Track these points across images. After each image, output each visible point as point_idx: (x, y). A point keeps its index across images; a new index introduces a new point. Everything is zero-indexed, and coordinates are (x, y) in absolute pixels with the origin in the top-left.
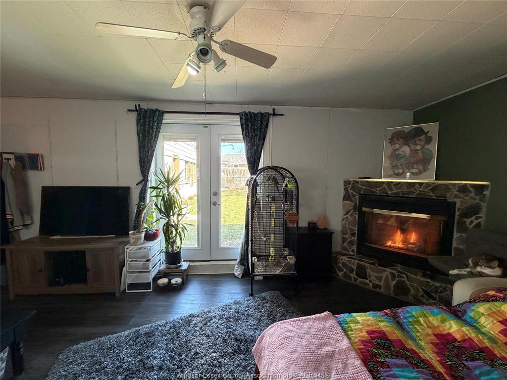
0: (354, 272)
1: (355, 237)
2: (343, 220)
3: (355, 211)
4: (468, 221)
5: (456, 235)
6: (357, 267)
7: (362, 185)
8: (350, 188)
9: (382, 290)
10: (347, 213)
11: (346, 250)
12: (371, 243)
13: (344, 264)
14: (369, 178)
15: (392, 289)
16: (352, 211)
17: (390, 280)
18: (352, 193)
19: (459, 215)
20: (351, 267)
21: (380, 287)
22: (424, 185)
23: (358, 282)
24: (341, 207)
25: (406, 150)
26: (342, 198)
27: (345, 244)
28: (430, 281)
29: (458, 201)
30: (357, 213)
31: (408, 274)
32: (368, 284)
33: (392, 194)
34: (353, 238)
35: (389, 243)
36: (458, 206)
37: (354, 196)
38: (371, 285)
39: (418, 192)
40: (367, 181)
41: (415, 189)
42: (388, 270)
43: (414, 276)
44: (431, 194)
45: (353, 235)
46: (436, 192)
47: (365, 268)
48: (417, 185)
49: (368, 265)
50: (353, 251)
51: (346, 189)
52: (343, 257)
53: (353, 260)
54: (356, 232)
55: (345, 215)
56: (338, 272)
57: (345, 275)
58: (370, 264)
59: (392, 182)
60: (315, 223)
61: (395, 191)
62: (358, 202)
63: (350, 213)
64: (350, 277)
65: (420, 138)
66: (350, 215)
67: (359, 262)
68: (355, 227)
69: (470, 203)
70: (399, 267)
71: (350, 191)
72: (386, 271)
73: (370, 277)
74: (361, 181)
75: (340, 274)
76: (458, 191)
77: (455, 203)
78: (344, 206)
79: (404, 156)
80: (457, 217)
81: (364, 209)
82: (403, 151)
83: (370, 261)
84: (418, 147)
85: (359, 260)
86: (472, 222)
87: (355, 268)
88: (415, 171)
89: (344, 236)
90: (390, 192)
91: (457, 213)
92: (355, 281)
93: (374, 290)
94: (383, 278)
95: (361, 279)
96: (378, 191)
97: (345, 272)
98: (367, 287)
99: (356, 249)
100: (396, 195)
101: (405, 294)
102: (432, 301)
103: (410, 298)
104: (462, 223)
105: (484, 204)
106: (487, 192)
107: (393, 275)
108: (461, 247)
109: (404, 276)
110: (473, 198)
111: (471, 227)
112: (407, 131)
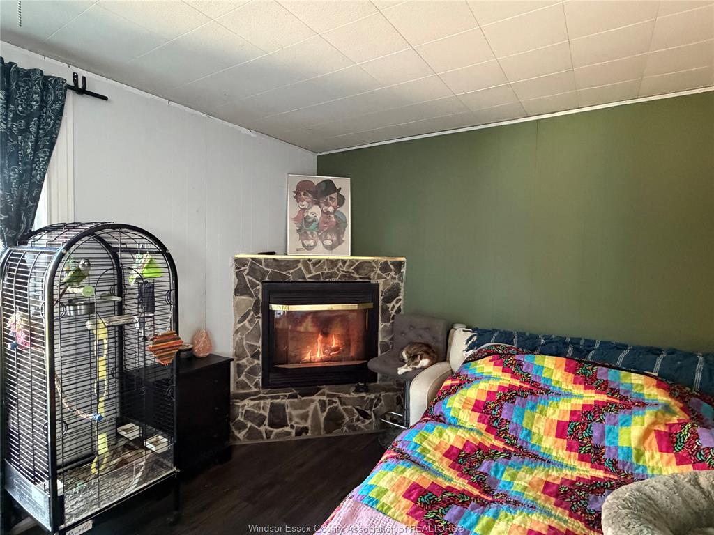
0: (266, 422)
1: (258, 359)
2: (237, 332)
3: (256, 313)
4: (390, 305)
5: (381, 326)
6: (271, 412)
7: (267, 266)
8: (247, 271)
9: (309, 434)
10: (244, 318)
11: (245, 386)
12: (287, 364)
13: (248, 415)
14: (273, 253)
15: (322, 426)
16: (252, 313)
17: (320, 412)
18: (249, 280)
19: (383, 300)
20: (261, 415)
22: (348, 263)
23: (272, 437)
24: (233, 308)
26: (233, 291)
27: (242, 377)
29: (381, 282)
30: (260, 315)
31: (341, 395)
32: (289, 434)
33: (310, 278)
34: (256, 362)
36: (381, 288)
37: (253, 285)
38: (293, 432)
39: (342, 273)
40: (274, 259)
41: (338, 269)
42: (316, 398)
43: (347, 396)
44: (356, 275)
45: (255, 356)
46: (360, 272)
47: (282, 407)
48: (340, 264)
49: (286, 401)
50: (256, 385)
51: (239, 275)
52: (246, 402)
53: (262, 402)
54: (261, 350)
55: (239, 322)
56: (236, 433)
57: (253, 434)
58: (290, 397)
59: (310, 260)
60: (191, 349)
61: (314, 274)
62: (260, 296)
63: (249, 317)
64: (260, 433)
65: (332, 196)
66: (249, 321)
67: (272, 401)
68: (258, 342)
69: (391, 283)
70: (326, 389)
71: (246, 277)
72: (313, 401)
73: (291, 420)
74: (266, 260)
75: (241, 435)
76: (380, 270)
77: (378, 285)
78: (237, 306)
79: (314, 221)
80: (381, 303)
81: (274, 307)
83: (288, 394)
84: (331, 209)
85: (273, 398)
86: (394, 307)
87: (267, 414)
88: (329, 243)
89: (240, 362)
90: (307, 276)
91: (381, 298)
92: (268, 438)
93: (298, 438)
94: (310, 414)
95: (280, 430)
96: (291, 275)
97: (251, 427)
98: (287, 438)
99: (260, 380)
100: (316, 280)
101: (339, 426)
102: (368, 422)
103: (345, 428)
104: (385, 310)
105: (402, 284)
106: (404, 270)
107: (323, 404)
108: (386, 340)
109: (336, 400)
110: (394, 278)
111: (393, 313)
112: (316, 184)
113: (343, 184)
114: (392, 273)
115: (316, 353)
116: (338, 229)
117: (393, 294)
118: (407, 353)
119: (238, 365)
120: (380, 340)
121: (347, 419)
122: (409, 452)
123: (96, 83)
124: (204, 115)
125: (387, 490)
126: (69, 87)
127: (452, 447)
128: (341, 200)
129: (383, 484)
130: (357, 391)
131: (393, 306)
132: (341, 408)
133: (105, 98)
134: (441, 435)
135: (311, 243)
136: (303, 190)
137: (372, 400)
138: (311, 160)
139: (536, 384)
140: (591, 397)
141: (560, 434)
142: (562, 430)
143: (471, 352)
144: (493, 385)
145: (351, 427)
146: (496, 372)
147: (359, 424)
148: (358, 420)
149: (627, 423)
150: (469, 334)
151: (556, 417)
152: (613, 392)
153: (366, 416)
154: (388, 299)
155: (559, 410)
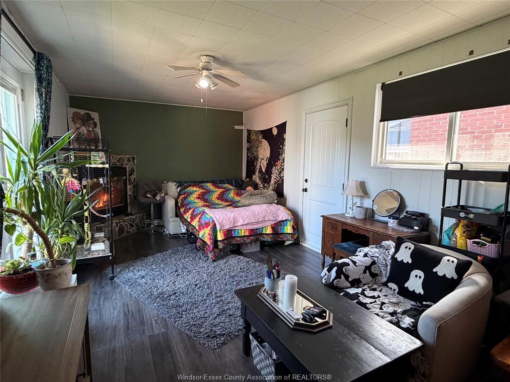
4: (131, 177)
5: (128, 187)
15: (118, 233)
17: (116, 228)
22: (114, 158)
28: (130, 217)
29: (127, 166)
31: (123, 218)
36: (127, 170)
39: (112, 163)
43: (125, 218)
44: (118, 164)
46: (120, 162)
65: (91, 122)
69: (131, 167)
72: (113, 223)
76: (127, 161)
77: (126, 168)
80: (128, 176)
84: (91, 129)
91: (128, 174)
101: (123, 232)
102: (133, 228)
103: (125, 233)
104: (130, 179)
105: (135, 167)
106: (135, 161)
107: (117, 224)
108: (131, 193)
109: (121, 221)
110: (132, 165)
111: (132, 181)
112: (82, 114)
114: (131, 162)
117: (132, 172)
120: (128, 193)
121: (126, 229)
131: (133, 177)
132: (123, 224)
136: (76, 117)
137: (134, 219)
138: (66, 97)
139: (207, 190)
140: (221, 190)
141: (218, 199)
143: (179, 188)
144: (199, 192)
145: (128, 232)
146: (198, 189)
147: (130, 230)
148: (130, 228)
149: (230, 193)
150: (175, 183)
151: (215, 196)
152: (224, 188)
153: (132, 226)
154: (130, 175)
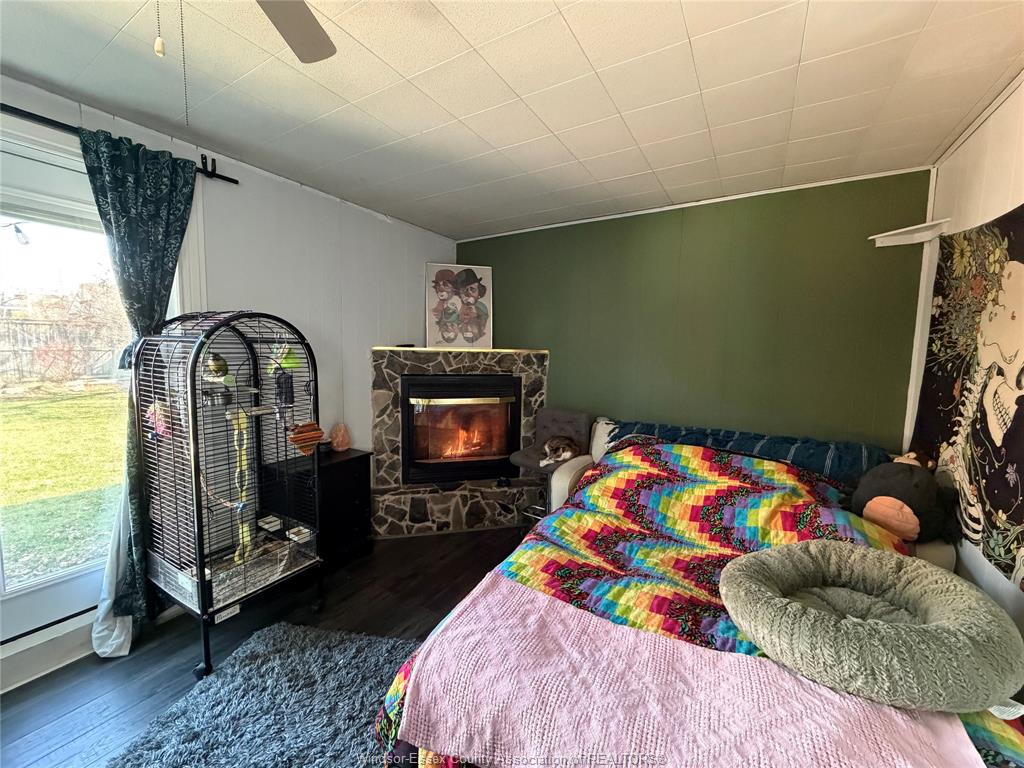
0: (407, 517)
1: (398, 454)
2: (375, 426)
3: (396, 407)
4: (533, 399)
5: (523, 421)
6: (411, 506)
7: (406, 359)
8: (384, 364)
9: (451, 529)
10: (383, 412)
11: (384, 481)
12: (428, 458)
13: (389, 510)
14: (412, 346)
15: (464, 521)
16: (391, 407)
17: (461, 507)
18: (388, 373)
19: (526, 394)
20: (402, 510)
21: (447, 525)
22: (489, 356)
23: (413, 532)
24: (371, 403)
25: (456, 303)
26: (371, 385)
27: (382, 473)
28: (506, 489)
29: (523, 375)
30: (399, 409)
31: (483, 489)
32: (430, 528)
33: (451, 371)
34: (396, 457)
35: (448, 452)
36: (523, 382)
37: (393, 379)
38: (435, 526)
39: (483, 366)
40: (413, 352)
41: (479, 363)
42: (457, 493)
43: (489, 490)
44: (497, 369)
45: (395, 451)
46: (502, 365)
47: (423, 502)
48: (482, 357)
49: (427, 496)
50: (396, 481)
51: (377, 368)
52: (386, 497)
53: (403, 497)
54: (400, 445)
55: (378, 417)
56: (377, 528)
57: (393, 528)
58: (431, 492)
59: (450, 353)
60: (330, 443)
61: (455, 367)
62: (399, 390)
63: (388, 412)
64: (401, 527)
65: (473, 286)
66: (389, 416)
67: (414, 496)
68: (397, 436)
69: (534, 376)
70: (468, 484)
71: (384, 370)
72: (455, 496)
73: (432, 515)
74: (405, 352)
75: (382, 530)
76: (523, 363)
77: (520, 378)
78: (375, 400)
79: (454, 312)
80: (523, 397)
81: (413, 401)
82: (453, 304)
83: (428, 489)
84: (471, 300)
85: (413, 493)
86: (536, 401)
87: (408, 509)
88: (469, 335)
89: (380, 457)
90: (448, 369)
91: (523, 392)
92: (409, 532)
93: (440, 533)
94: (452, 508)
95: (420, 525)
96: (430, 367)
97: (392, 522)
98: (429, 533)
99: (400, 476)
100: (457, 373)
101: (481, 520)
102: (510, 516)
103: (487, 523)
104: (528, 404)
105: (545, 378)
106: (547, 363)
107: (464, 498)
108: (529, 435)
109: (478, 494)
110: (536, 371)
111: (536, 407)
112: (456, 273)
113: (484, 273)
114: (535, 367)
115: (457, 448)
116: (479, 320)
117: (535, 388)
118: (549, 446)
119: (378, 460)
120: (523, 434)
121: (489, 513)
122: (548, 535)
123: (226, 165)
124: (338, 200)
125: (526, 566)
126: (198, 170)
127: (590, 530)
128: (482, 291)
129: (522, 561)
130: (499, 485)
131: (536, 399)
132: (483, 502)
133: (236, 182)
134: (579, 521)
135: (452, 335)
136: (443, 279)
137: (515, 494)
138: (450, 248)
139: (673, 472)
140: (725, 483)
141: (693, 518)
142: (695, 514)
143: (612, 444)
144: (632, 474)
145: (494, 522)
146: (637, 461)
147: (502, 518)
148: (500, 514)
149: (756, 506)
150: (611, 427)
151: (691, 503)
152: (746, 477)
153: (508, 511)
154: (532, 392)
155: (695, 496)
